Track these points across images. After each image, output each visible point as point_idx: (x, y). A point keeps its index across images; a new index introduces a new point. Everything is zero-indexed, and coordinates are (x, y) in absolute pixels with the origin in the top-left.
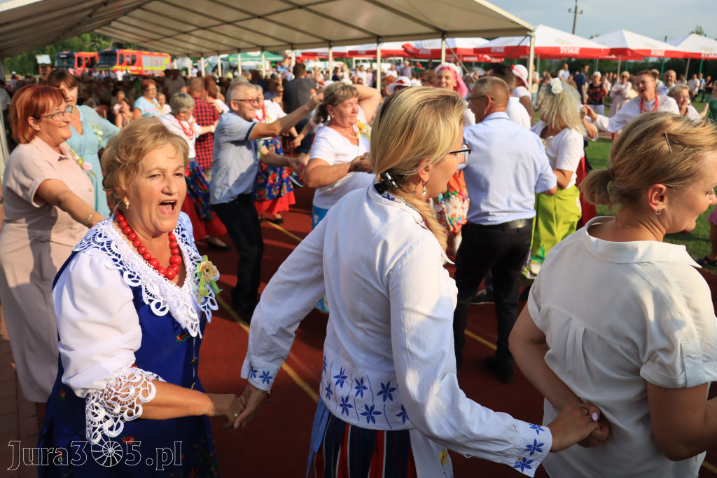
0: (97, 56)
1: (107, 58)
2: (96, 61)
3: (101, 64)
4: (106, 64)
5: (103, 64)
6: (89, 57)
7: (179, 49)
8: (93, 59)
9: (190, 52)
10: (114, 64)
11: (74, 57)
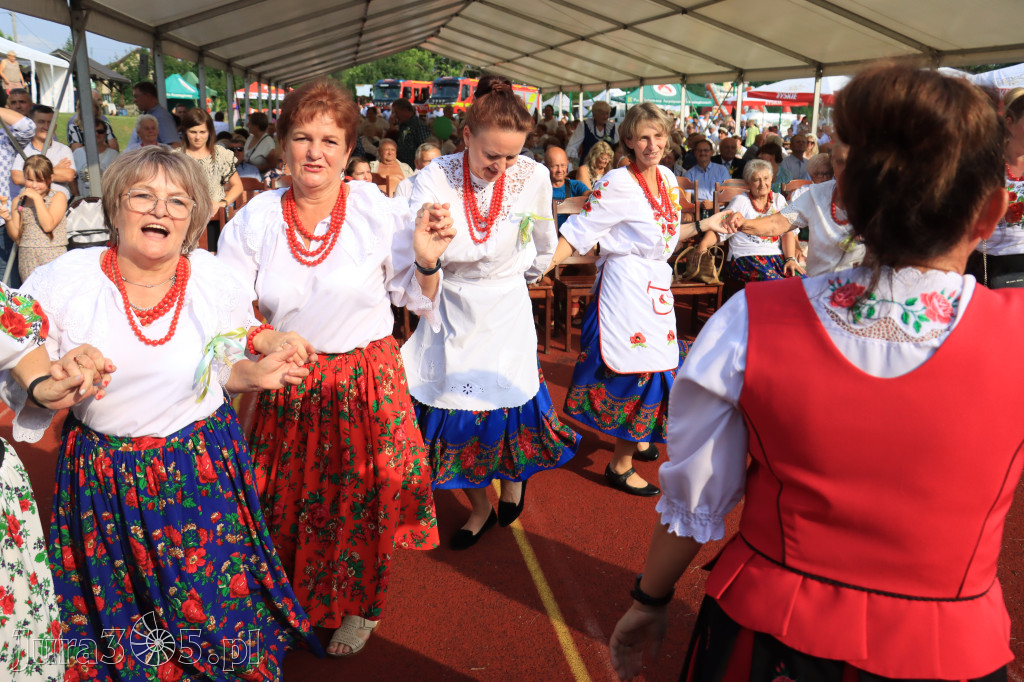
0: (431, 87)
1: (446, 89)
2: (429, 95)
3: (435, 98)
4: (442, 99)
5: (438, 98)
6: (420, 88)
7: (548, 78)
8: (425, 91)
9: (564, 83)
10: (454, 100)
11: (399, 88)
